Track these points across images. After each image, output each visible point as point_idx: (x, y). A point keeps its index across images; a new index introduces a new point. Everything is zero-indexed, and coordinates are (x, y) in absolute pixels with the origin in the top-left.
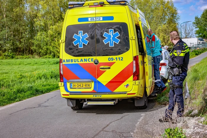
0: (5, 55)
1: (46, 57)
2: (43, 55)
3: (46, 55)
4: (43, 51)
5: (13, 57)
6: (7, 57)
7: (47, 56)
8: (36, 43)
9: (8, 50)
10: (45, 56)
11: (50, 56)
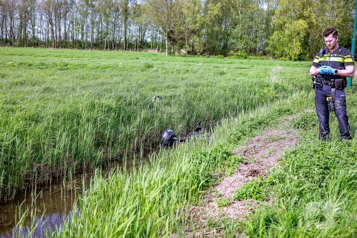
0: (237, 55)
1: (282, 60)
2: (279, 57)
3: (282, 56)
4: (278, 53)
5: (246, 58)
6: (239, 57)
7: (282, 58)
8: (271, 43)
9: (241, 50)
10: (281, 58)
11: (286, 59)
